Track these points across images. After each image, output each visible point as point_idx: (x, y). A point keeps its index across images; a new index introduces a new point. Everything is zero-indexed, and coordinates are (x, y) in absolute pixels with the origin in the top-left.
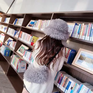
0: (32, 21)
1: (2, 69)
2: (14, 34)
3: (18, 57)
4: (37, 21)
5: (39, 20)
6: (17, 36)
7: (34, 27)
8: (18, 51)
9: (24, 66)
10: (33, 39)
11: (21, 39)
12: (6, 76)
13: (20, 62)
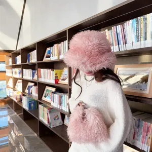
0: (48, 49)
1: (31, 130)
2: (31, 75)
3: (45, 106)
4: (53, 47)
5: (55, 45)
6: (36, 78)
7: (51, 57)
8: (43, 98)
9: (57, 116)
10: (56, 74)
11: (42, 80)
12: (39, 138)
13: (50, 112)
